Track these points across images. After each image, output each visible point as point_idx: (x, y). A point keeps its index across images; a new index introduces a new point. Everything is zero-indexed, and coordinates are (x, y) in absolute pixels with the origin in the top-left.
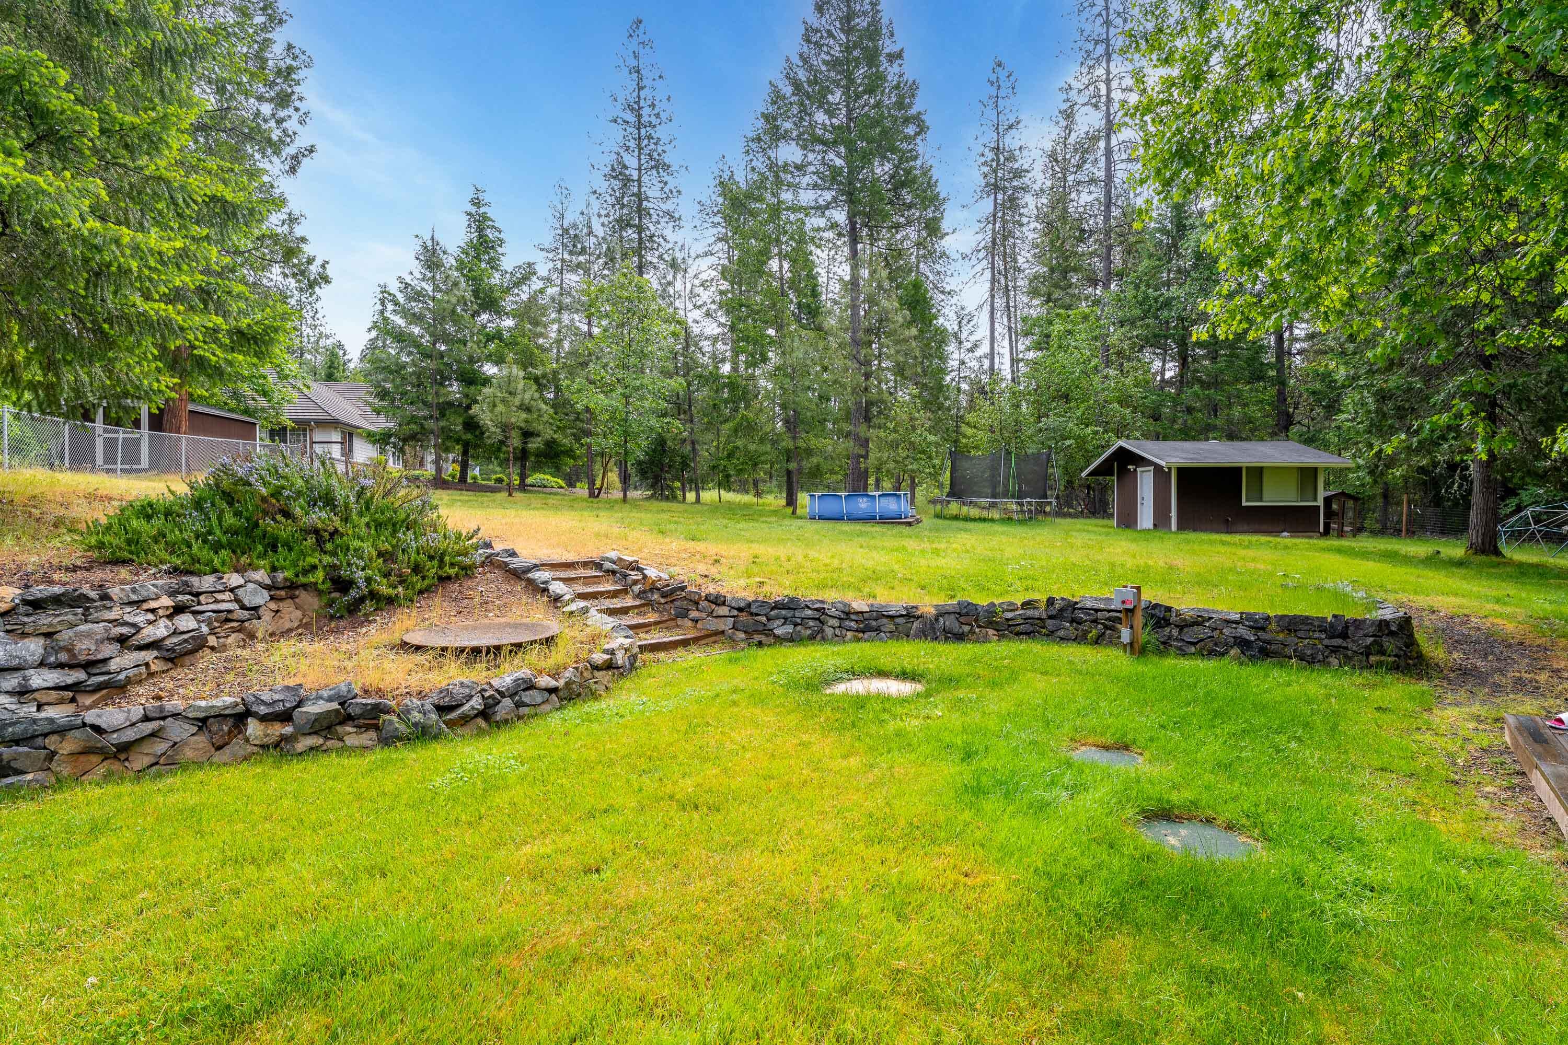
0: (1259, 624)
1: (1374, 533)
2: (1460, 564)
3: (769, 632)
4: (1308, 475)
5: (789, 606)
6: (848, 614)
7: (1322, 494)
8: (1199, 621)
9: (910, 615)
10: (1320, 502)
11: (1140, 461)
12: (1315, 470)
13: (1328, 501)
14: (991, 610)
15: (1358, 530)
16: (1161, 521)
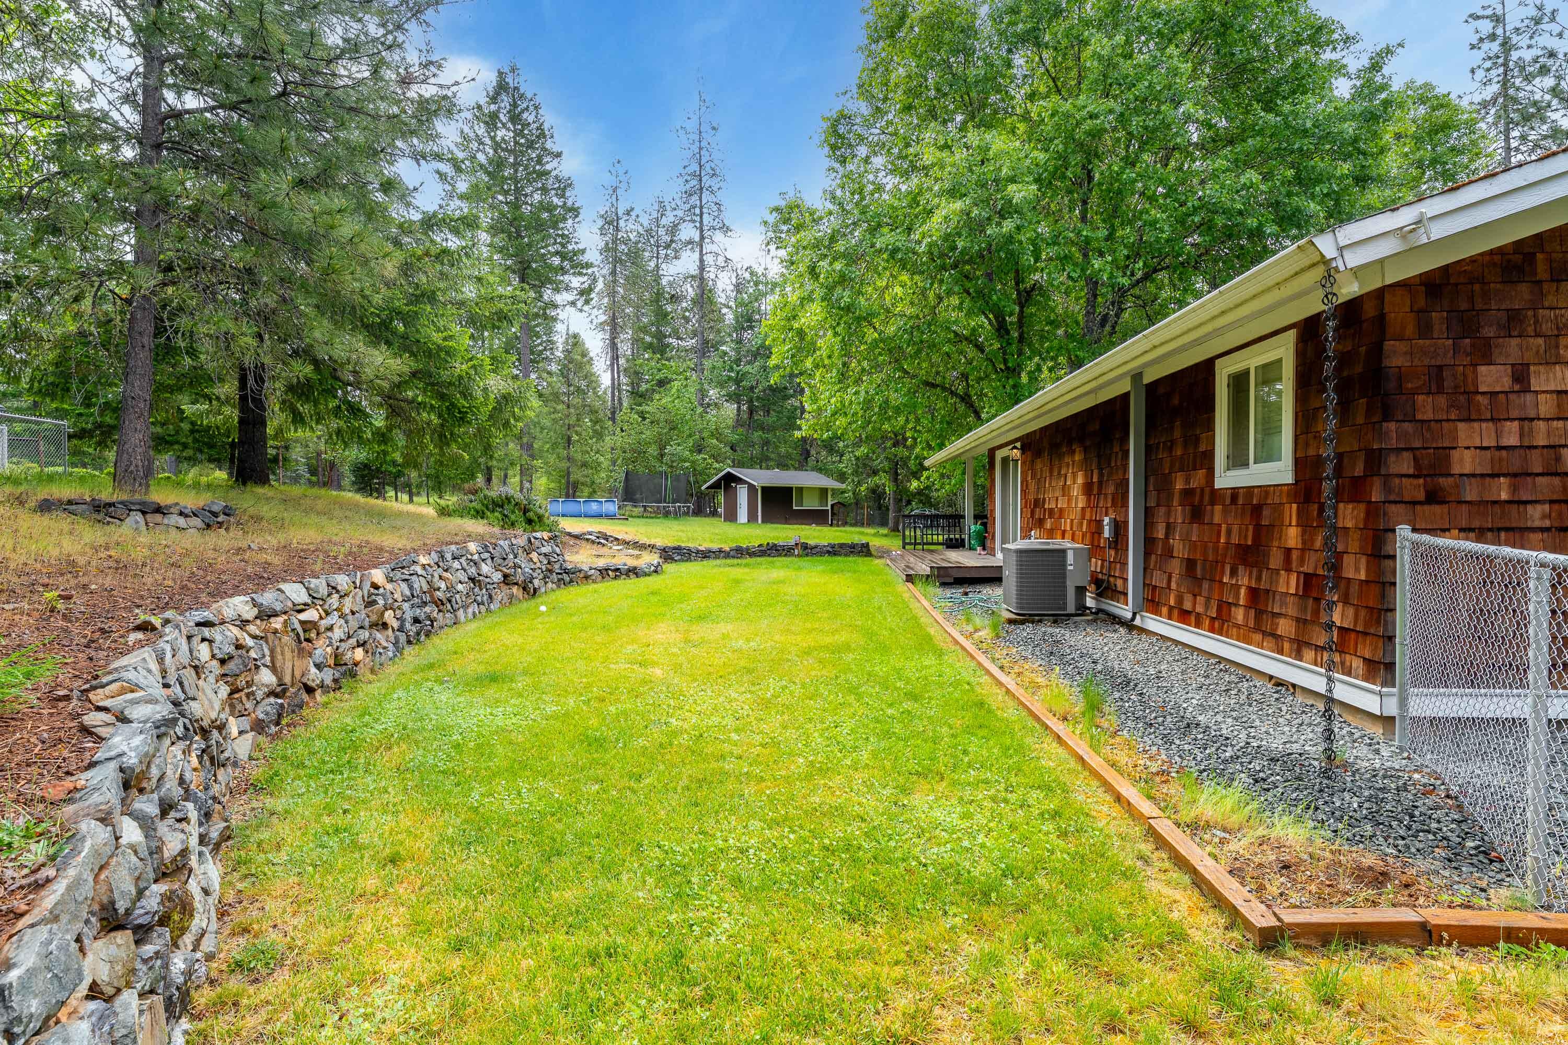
0: (833, 546)
1: (852, 525)
2: (886, 536)
3: (672, 559)
4: (823, 492)
5: (678, 549)
6: (698, 552)
7: (830, 503)
8: (816, 547)
9: (720, 551)
10: (829, 508)
11: (739, 480)
12: (827, 489)
13: (832, 506)
14: (748, 549)
15: (845, 524)
16: (752, 518)
